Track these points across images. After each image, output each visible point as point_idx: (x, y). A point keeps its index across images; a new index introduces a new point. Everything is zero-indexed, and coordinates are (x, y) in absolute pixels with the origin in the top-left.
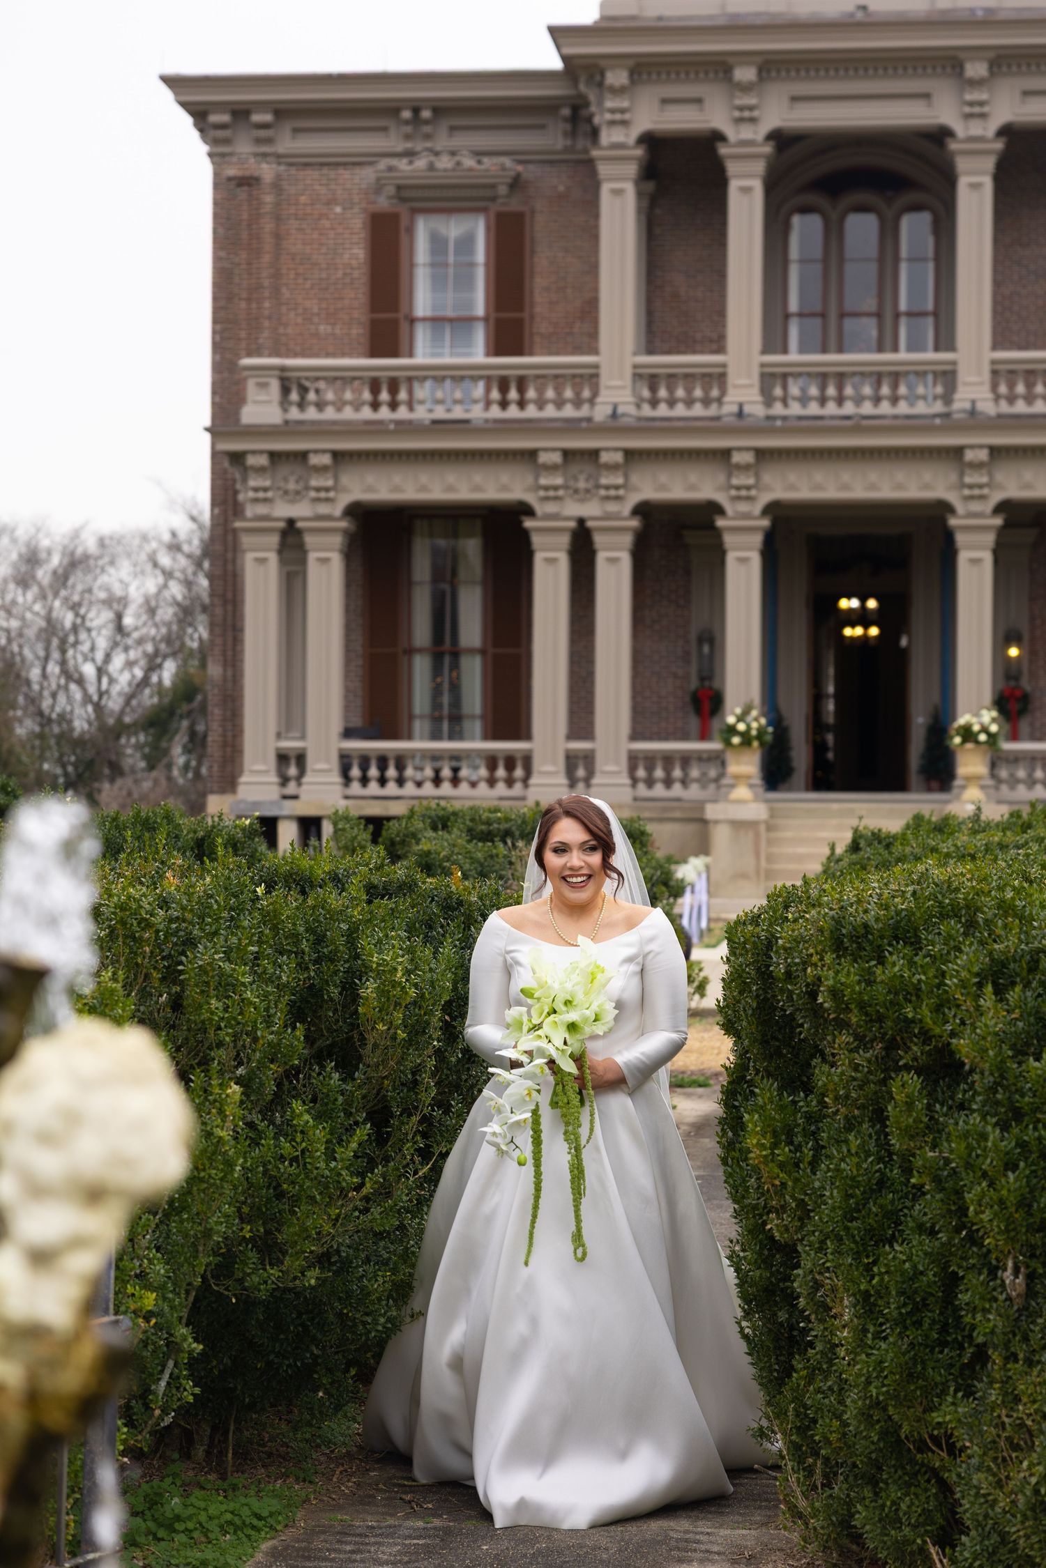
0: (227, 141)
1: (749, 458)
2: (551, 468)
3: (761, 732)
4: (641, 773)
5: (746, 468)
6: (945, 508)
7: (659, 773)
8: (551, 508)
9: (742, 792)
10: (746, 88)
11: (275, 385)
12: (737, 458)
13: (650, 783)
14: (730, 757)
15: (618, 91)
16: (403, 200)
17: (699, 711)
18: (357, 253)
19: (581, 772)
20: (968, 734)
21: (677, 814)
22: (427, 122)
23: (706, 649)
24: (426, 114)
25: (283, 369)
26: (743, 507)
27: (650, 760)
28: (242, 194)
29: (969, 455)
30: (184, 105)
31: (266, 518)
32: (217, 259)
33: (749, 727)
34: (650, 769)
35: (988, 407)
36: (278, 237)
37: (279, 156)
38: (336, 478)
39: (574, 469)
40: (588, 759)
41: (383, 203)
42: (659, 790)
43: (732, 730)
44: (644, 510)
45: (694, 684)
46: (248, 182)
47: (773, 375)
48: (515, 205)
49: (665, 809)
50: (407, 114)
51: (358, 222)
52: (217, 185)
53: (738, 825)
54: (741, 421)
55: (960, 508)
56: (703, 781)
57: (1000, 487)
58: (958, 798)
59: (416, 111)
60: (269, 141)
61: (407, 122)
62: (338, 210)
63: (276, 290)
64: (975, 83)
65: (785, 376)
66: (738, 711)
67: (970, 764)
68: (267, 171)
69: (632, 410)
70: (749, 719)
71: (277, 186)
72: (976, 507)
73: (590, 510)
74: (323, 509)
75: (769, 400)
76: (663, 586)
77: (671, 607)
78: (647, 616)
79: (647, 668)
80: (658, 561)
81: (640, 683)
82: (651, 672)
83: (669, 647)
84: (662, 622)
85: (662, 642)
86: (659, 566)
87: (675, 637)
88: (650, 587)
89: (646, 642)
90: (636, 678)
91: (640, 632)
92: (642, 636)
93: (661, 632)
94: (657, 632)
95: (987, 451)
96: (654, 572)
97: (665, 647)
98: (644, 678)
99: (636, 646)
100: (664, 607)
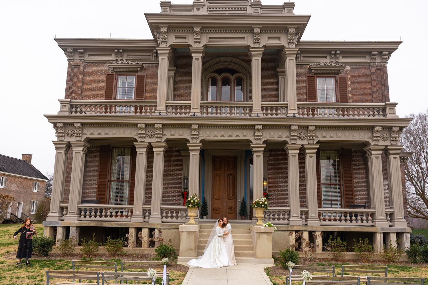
0: (72, 56)
1: (196, 126)
2: (142, 129)
3: (198, 203)
4: (164, 214)
5: (196, 129)
6: (249, 142)
7: (169, 215)
8: (142, 140)
9: (192, 221)
10: (197, 33)
11: (68, 106)
12: (193, 126)
13: (167, 217)
14: (189, 210)
15: (164, 33)
16: (115, 72)
17: (183, 198)
18: (103, 84)
19: (147, 214)
20: (258, 204)
21: (173, 227)
22: (121, 53)
23: (186, 181)
24: (121, 51)
25: (70, 102)
26: (195, 141)
27: (167, 211)
28: (76, 69)
29: (257, 127)
30: (60, 46)
31: (63, 141)
32: (67, 83)
33: (194, 201)
34: (167, 213)
35: (261, 115)
36: (83, 79)
37: (85, 61)
38: (82, 131)
39: (149, 130)
40: (149, 210)
41: (110, 72)
42: (169, 220)
43: (189, 202)
44: (167, 141)
45: (183, 190)
46: (77, 66)
47: (203, 106)
48: (142, 74)
49: (170, 225)
50: (116, 51)
51: (104, 76)
52: (69, 67)
53: (189, 232)
54: (194, 118)
55: (254, 142)
56: (182, 217)
57: (265, 137)
58: (255, 223)
59: (118, 50)
60: (82, 56)
61: (116, 53)
62: (99, 73)
63: (82, 92)
64: (257, 34)
65: (207, 107)
66: (191, 197)
67: (258, 213)
68: (82, 64)
69: (165, 114)
70: (194, 199)
71: (84, 67)
72: (258, 142)
73: (153, 140)
74: (79, 139)
75: (202, 113)
76: (175, 166)
77: (177, 171)
78: (171, 173)
79: (171, 186)
80: (174, 159)
81: (169, 190)
82: (171, 187)
83: (176, 181)
84: (175, 174)
85: (175, 180)
86: (175, 160)
87: (178, 178)
88: (172, 165)
89: (171, 179)
90: (168, 189)
91: (169, 177)
92: (170, 178)
93: (175, 177)
94: (173, 177)
95: (261, 126)
96: (173, 162)
97: (175, 181)
98: (170, 189)
99: (168, 181)
100: (176, 171)
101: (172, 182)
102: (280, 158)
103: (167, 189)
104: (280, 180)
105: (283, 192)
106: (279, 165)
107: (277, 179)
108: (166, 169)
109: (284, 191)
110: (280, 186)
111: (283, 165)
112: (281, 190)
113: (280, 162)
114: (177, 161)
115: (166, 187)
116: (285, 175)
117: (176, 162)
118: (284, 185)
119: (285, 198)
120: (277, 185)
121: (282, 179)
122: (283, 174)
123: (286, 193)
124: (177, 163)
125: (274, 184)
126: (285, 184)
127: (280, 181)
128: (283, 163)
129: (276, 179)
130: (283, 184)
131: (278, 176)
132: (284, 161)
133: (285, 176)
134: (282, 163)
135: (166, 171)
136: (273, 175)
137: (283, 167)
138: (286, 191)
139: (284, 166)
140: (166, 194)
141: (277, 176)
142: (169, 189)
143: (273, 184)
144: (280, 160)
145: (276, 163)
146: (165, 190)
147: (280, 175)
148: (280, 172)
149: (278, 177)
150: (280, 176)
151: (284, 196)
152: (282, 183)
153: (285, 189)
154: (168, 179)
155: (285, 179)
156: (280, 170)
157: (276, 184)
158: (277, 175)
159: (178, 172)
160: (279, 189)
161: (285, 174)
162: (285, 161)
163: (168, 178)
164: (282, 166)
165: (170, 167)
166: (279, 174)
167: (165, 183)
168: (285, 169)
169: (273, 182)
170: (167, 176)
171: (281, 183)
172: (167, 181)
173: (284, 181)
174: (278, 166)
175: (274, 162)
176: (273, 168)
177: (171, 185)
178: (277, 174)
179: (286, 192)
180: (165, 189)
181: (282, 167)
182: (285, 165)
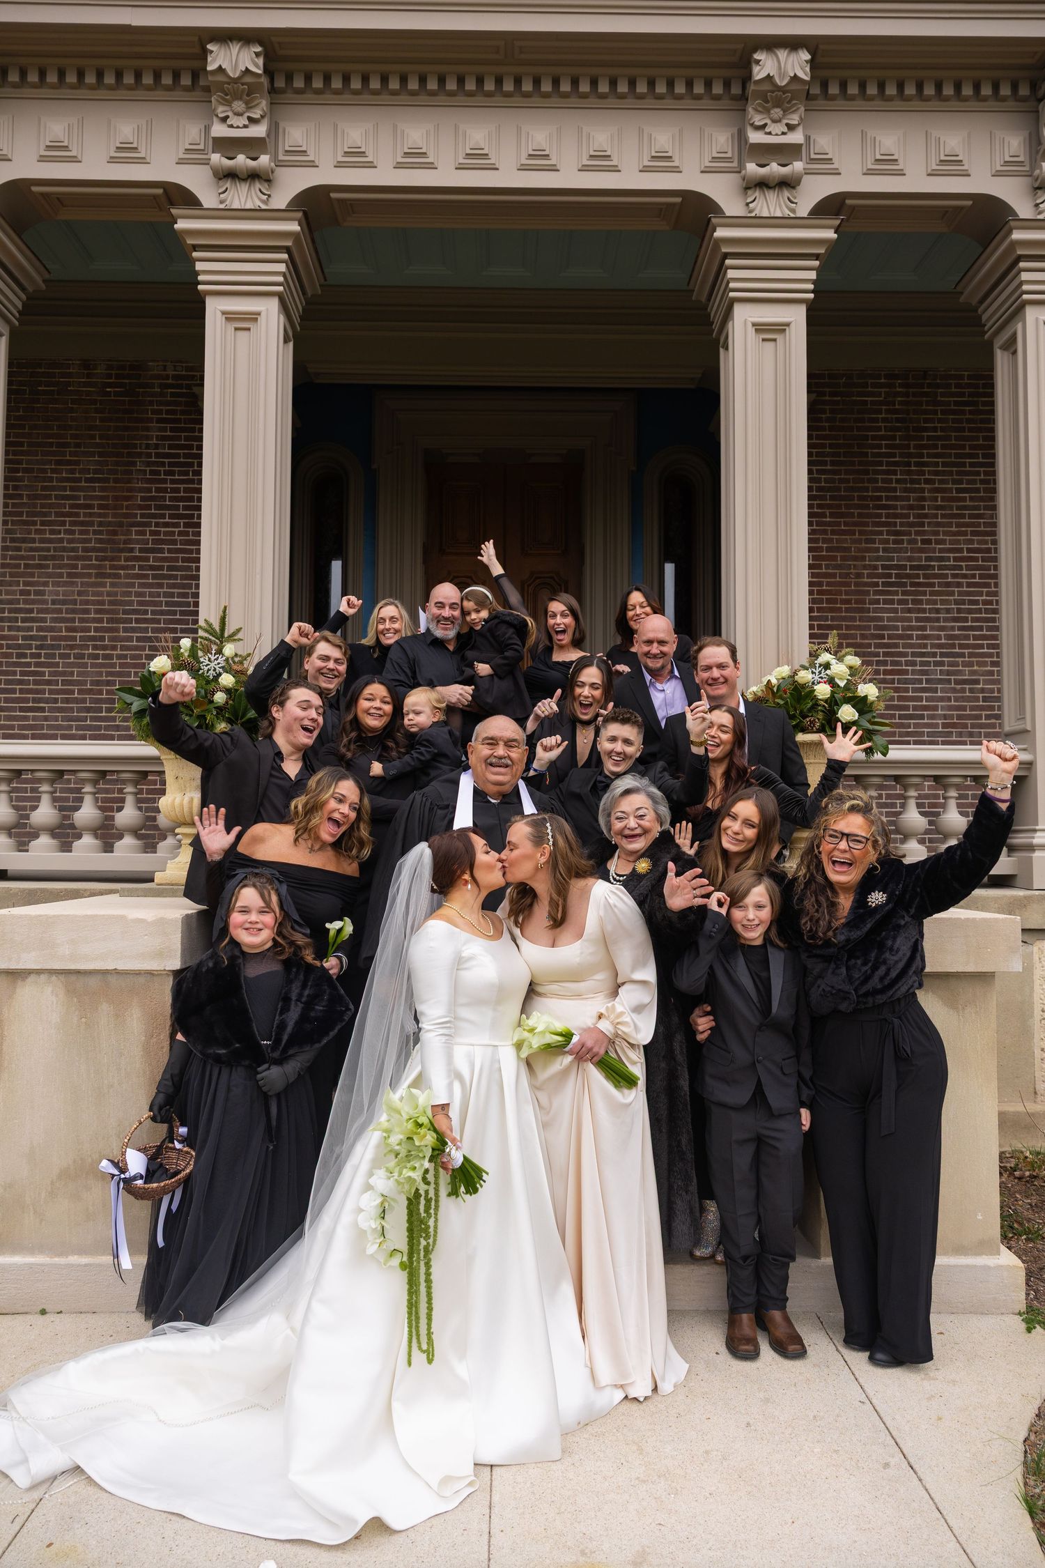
12: (220, 59)
29: (763, 67)
57: (830, 165)
76: (165, 490)
77: (177, 525)
78: (138, 542)
79: (133, 630)
80: (157, 446)
81: (119, 657)
82: (139, 639)
83: (172, 595)
84: (162, 551)
85: (160, 586)
86: (157, 455)
87: (183, 577)
88: (141, 490)
89: (133, 585)
90: (114, 648)
91: (123, 568)
92: (127, 576)
93: (161, 568)
94: (152, 568)
95: (805, 56)
96: (148, 464)
97: (166, 595)
98: (128, 648)
99: (116, 594)
100: (166, 525)
101: (141, 603)
102: (874, 438)
103: (104, 648)
104: (877, 584)
105: (894, 663)
106: (869, 481)
107: (859, 575)
108: (100, 515)
109: (905, 655)
110: (876, 628)
111: (898, 481)
112: (885, 654)
113: (881, 464)
114: (178, 456)
115: (102, 638)
116: (912, 550)
117: (170, 464)
118: (903, 619)
119: (907, 708)
120: (853, 619)
121: (890, 576)
122: (895, 542)
123: (914, 672)
124: (172, 473)
125: (840, 610)
126: (909, 611)
127: (876, 593)
128: (895, 473)
129: (847, 575)
130: (896, 611)
131: (863, 558)
132: (901, 455)
133: (910, 559)
134: (888, 472)
135: (100, 524)
136: (828, 549)
137: (896, 498)
138: (914, 654)
139: (906, 490)
140: (98, 683)
141: (856, 558)
142: (123, 648)
143: (831, 610)
144: (880, 447)
145: (847, 472)
146: (96, 657)
147: (877, 550)
148: (881, 533)
149: (865, 567)
150: (878, 559)
151: (907, 690)
152: (892, 602)
153: (911, 646)
154: (112, 585)
155: (908, 576)
156: (880, 516)
157: (847, 610)
158: (859, 550)
159: (180, 533)
160: (869, 646)
161: (910, 542)
162: (910, 455)
163: (118, 576)
164: (895, 490)
165: (127, 499)
166: (867, 541)
167: (97, 611)
168: (911, 507)
169: (828, 601)
170: (104, 559)
171: (885, 602)
172: (109, 594)
173: (904, 593)
174: (867, 489)
175: (833, 463)
176: (829, 507)
177: (137, 621)
178: (859, 541)
179: (913, 664)
180: (95, 648)
181: (888, 498)
182: (913, 481)
